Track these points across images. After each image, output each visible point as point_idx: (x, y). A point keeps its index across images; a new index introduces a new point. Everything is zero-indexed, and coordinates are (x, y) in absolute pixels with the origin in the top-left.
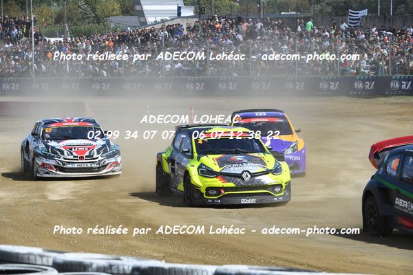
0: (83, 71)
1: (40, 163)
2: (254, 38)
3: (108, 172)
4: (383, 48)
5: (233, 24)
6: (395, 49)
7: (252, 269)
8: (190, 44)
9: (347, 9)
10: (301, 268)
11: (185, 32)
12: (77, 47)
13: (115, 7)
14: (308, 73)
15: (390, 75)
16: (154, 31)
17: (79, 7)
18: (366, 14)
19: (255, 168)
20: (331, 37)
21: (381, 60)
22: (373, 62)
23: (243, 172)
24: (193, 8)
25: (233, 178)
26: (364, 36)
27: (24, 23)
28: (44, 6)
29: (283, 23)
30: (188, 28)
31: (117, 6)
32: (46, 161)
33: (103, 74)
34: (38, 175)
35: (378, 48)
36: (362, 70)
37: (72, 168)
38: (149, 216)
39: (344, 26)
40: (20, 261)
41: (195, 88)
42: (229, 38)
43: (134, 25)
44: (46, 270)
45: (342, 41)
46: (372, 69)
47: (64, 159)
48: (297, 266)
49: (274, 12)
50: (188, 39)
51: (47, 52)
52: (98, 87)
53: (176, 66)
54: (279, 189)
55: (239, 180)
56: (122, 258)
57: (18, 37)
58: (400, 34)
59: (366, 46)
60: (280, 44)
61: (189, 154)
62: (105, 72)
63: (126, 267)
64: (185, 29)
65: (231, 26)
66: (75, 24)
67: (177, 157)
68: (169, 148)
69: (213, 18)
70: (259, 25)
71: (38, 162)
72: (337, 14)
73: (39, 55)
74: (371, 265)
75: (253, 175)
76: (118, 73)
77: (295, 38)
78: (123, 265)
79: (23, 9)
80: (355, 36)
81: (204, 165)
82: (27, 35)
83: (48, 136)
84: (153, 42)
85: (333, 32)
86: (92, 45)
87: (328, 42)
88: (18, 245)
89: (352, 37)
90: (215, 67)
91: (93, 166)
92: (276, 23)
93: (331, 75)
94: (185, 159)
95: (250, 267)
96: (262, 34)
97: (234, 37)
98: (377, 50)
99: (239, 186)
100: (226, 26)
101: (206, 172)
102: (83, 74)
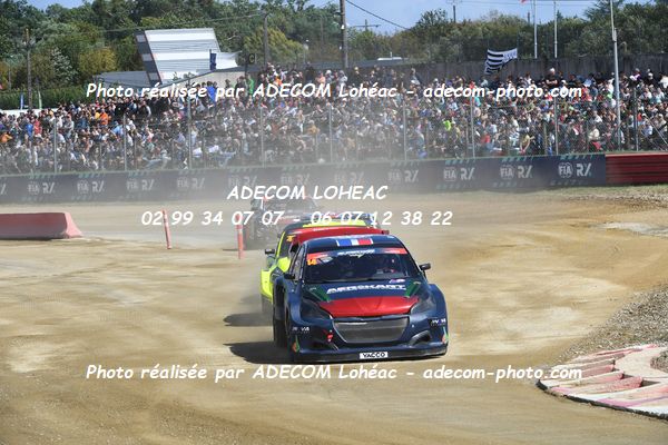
0: (61, 162)
9: (485, 49)
15: (558, 154)
18: (516, 57)
24: (234, 55)
31: (110, 57)
36: (511, 147)
41: (243, 184)
43: (142, 85)
66: (47, 87)
72: (468, 58)
93: (462, 157)
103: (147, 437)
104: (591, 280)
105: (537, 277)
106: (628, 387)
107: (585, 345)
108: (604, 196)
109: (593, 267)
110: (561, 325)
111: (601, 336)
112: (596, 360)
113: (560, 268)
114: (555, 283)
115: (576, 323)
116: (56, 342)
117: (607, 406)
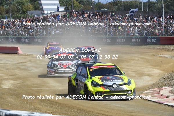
9: (129, 8)
12: (15, 23)
14: (112, 35)
15: (147, 36)
16: (47, 17)
17: (16, 6)
18: (137, 10)
19: (119, 82)
20: (122, 20)
22: (140, 31)
23: (113, 84)
24: (64, 7)
25: (109, 87)
28: (1, 6)
29: (102, 14)
36: (135, 34)
43: (39, 14)
46: (139, 34)
53: (57, 32)
54: (130, 92)
55: (111, 88)
56: (34, 113)
61: (86, 76)
62: (27, 34)
65: (80, 15)
67: (79, 78)
68: (75, 73)
69: (72, 12)
72: (125, 11)
75: (118, 86)
76: (32, 35)
77: (107, 20)
81: (94, 81)
84: (47, 21)
85: (123, 18)
86: (21, 23)
87: (121, 22)
90: (73, 32)
92: (99, 14)
93: (122, 36)
94: (83, 78)
99: (112, 91)
100: (78, 15)
101: (95, 84)
102: (17, 35)
103: (37, 106)
104: (155, 69)
105: (140, 68)
106: (163, 98)
107: (152, 86)
108: (159, 47)
109: (155, 66)
110: (146, 81)
111: (156, 84)
112: (155, 90)
113: (146, 66)
114: (145, 70)
115: (150, 80)
116: (14, 81)
117: (157, 103)
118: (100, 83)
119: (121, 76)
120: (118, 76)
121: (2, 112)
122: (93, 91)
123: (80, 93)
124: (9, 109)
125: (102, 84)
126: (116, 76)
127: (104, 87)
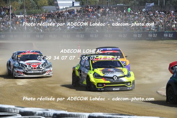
0: (32, 30)
1: (16, 71)
2: (105, 15)
3: (46, 75)
4: (160, 19)
5: (96, 9)
6: (166, 20)
7: (104, 114)
8: (78, 18)
9: (145, 3)
10: (126, 114)
11: (76, 13)
12: (30, 19)
13: (46, 2)
14: (128, 30)
15: (164, 31)
16: (62, 12)
17: (31, 2)
18: (153, 5)
19: (119, 74)
20: (138, 15)
21: (160, 25)
23: (114, 76)
24: (79, 2)
25: (109, 79)
26: (152, 14)
27: (7, 9)
28: (15, 2)
29: (118, 9)
30: (77, 11)
31: (47, 2)
32: (19, 70)
33: (41, 31)
34: (15, 76)
35: (158, 19)
36: (152, 29)
37: (30, 73)
38: (61, 92)
39: (144, 10)
40: (5, 111)
41: (80, 37)
42: (95, 15)
43: (54, 10)
44: (16, 115)
45: (143, 17)
46: (156, 29)
47: (27, 69)
48: (124, 113)
49: (114, 4)
50: (77, 16)
51: (17, 22)
52: (39, 36)
53: (72, 27)
54: (130, 84)
55: (112, 80)
57: (4, 15)
58: (168, 13)
59: (153, 19)
60: (116, 18)
61: (89, 68)
62: (41, 30)
63: (51, 114)
64: (76, 12)
65: (96, 10)
66: (29, 10)
67: (82, 69)
68: (78, 65)
69: (88, 7)
70: (108, 10)
71: (15, 70)
72: (141, 5)
73: (13, 23)
74: (156, 113)
75: (118, 78)
76: (47, 30)
77: (123, 15)
78: (50, 113)
79: (6, 3)
80: (149, 14)
81: (96, 73)
82: (8, 14)
83: (19, 59)
84: (62, 17)
85: (139, 12)
86: (36, 18)
87: (137, 17)
88: (4, 104)
89: (147, 15)
90: (89, 28)
91: (40, 72)
92: (115, 9)
93: (138, 31)
94: (86, 70)
95: (104, 113)
96: (109, 13)
97: (97, 15)
98: (158, 20)
99: (112, 82)
100: (93, 10)
101: (97, 76)
105: (158, 64)
108: (176, 42)
113: (164, 61)
114: (162, 65)
118: (102, 75)
119: (121, 68)
120: (119, 68)
121: (17, 109)
122: (95, 82)
123: (83, 83)
124: (24, 107)
125: (103, 76)
126: (117, 68)
127: (105, 78)
